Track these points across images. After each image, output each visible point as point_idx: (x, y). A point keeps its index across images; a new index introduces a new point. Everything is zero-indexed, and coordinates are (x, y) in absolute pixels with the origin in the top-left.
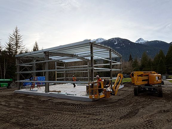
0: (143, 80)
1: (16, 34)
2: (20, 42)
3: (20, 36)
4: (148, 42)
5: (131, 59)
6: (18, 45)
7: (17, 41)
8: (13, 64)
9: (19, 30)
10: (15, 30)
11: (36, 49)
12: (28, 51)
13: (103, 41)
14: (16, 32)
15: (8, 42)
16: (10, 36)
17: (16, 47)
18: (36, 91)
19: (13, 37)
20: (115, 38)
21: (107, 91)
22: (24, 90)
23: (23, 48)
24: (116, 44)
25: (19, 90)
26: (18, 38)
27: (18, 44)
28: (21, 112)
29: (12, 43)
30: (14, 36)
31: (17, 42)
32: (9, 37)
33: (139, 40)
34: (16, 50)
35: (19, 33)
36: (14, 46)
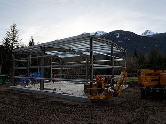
0: (152, 81)
1: (13, 29)
2: (17, 36)
3: (17, 31)
4: (157, 34)
5: (136, 54)
6: (15, 40)
7: (13, 35)
8: (9, 59)
9: (16, 25)
10: (12, 25)
11: (31, 44)
12: (24, 46)
13: (103, 34)
14: (13, 27)
15: (5, 37)
16: (8, 30)
17: (13, 42)
18: (31, 88)
19: (10, 32)
20: (117, 31)
21: (108, 91)
22: (19, 87)
23: (19, 42)
24: (118, 37)
25: (14, 87)
26: (15, 33)
27: (15, 38)
28: (16, 110)
29: (9, 38)
30: (11, 30)
31: (14, 37)
32: (7, 32)
33: (146, 32)
34: (13, 45)
35: (17, 28)
36: (11, 41)
